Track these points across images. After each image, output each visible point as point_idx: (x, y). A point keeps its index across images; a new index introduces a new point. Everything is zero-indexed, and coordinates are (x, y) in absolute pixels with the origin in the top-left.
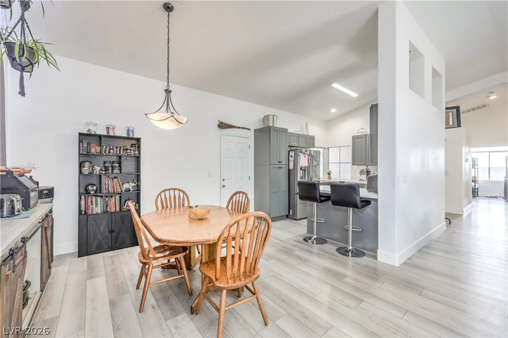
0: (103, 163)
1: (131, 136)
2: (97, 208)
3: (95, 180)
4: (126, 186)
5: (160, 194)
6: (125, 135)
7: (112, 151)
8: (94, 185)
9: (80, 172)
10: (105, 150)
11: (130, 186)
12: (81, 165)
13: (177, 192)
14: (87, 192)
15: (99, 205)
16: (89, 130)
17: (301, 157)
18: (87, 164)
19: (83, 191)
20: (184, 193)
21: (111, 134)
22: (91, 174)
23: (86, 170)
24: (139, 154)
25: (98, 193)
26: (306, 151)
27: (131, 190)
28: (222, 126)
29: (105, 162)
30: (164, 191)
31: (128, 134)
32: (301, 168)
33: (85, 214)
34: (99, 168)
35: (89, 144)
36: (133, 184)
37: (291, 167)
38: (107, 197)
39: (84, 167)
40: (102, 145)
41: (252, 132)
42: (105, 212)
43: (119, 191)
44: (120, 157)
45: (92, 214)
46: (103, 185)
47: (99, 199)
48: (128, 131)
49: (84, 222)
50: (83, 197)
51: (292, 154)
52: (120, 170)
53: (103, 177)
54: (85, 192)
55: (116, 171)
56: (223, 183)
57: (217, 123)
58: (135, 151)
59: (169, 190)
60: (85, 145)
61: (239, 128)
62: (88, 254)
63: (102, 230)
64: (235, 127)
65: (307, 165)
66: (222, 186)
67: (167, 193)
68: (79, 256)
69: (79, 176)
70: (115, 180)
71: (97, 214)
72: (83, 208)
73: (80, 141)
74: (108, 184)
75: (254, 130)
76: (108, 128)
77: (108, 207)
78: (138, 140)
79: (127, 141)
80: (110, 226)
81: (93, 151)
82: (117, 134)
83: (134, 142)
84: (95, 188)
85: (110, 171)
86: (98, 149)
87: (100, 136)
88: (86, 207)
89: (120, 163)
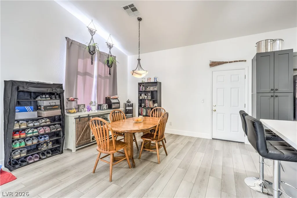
15: (145, 112)
28: (213, 64)
38: (147, 109)
43: (152, 107)
47: (145, 109)
50: (140, 108)
53: (146, 100)
57: (209, 63)
61: (230, 62)
72: (140, 112)
74: (148, 103)
75: (252, 60)
76: (148, 79)
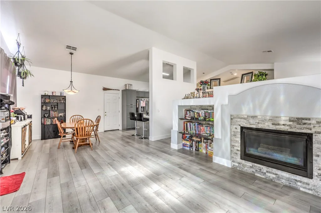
0: (51, 105)
1: (62, 95)
2: (48, 122)
3: (48, 112)
4: (60, 114)
5: (72, 117)
6: (60, 95)
7: (54, 101)
8: (47, 114)
9: (42, 109)
10: (52, 101)
11: (62, 114)
12: (42, 106)
13: (79, 117)
14: (45, 117)
15: (49, 121)
16: (45, 94)
17: (141, 102)
18: (44, 106)
19: (43, 116)
20: (82, 117)
21: (54, 94)
22: (46, 110)
23: (44, 108)
24: (65, 102)
25: (49, 117)
26: (145, 99)
27: (62, 116)
28: (105, 89)
29: (52, 105)
30: (74, 116)
31: (61, 95)
32: (141, 107)
33: (44, 124)
34: (49, 108)
35: (45, 99)
36: (63, 114)
37: (138, 107)
38: (52, 118)
39: (43, 107)
40: (50, 98)
41: (121, 92)
42: (51, 124)
43: (57, 116)
44: (58, 103)
45: (46, 125)
46: (51, 114)
47: (49, 119)
48: (61, 93)
49: (43, 127)
50: (43, 118)
51: (138, 101)
52: (57, 108)
53: (51, 111)
54: (43, 117)
55: (56, 109)
56: (105, 114)
57: (103, 88)
58: (64, 101)
59: (76, 115)
60: (44, 99)
61: (113, 90)
62: (45, 139)
63: (50, 131)
64: (111, 89)
65: (145, 106)
66: (105, 115)
67: (75, 117)
68: (41, 140)
69: (41, 111)
70: (56, 112)
71: (48, 125)
72: (43, 122)
73: (42, 98)
74: (53, 114)
75: (122, 90)
76: (53, 93)
77: (53, 122)
78: (65, 96)
79: (61, 97)
80: (53, 129)
81: (47, 101)
82: (56, 95)
83: (64, 97)
84: (47, 115)
85: (54, 109)
86: (49, 100)
87: (49, 96)
88: (44, 122)
89: (57, 105)
